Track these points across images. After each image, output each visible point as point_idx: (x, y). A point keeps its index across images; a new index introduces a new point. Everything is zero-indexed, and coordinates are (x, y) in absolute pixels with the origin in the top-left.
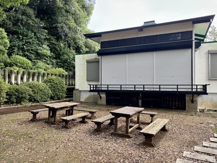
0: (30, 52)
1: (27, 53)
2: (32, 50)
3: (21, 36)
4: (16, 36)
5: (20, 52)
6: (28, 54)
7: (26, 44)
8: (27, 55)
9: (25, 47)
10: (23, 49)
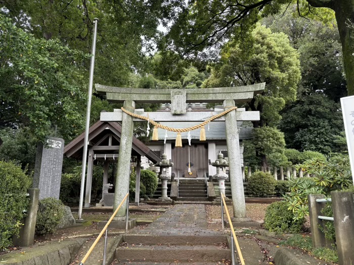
0: (324, 144)
1: (320, 146)
2: (327, 141)
3: (311, 128)
4: (306, 129)
5: (312, 146)
6: (322, 147)
7: (318, 136)
8: (320, 148)
9: (317, 139)
10: (315, 143)
